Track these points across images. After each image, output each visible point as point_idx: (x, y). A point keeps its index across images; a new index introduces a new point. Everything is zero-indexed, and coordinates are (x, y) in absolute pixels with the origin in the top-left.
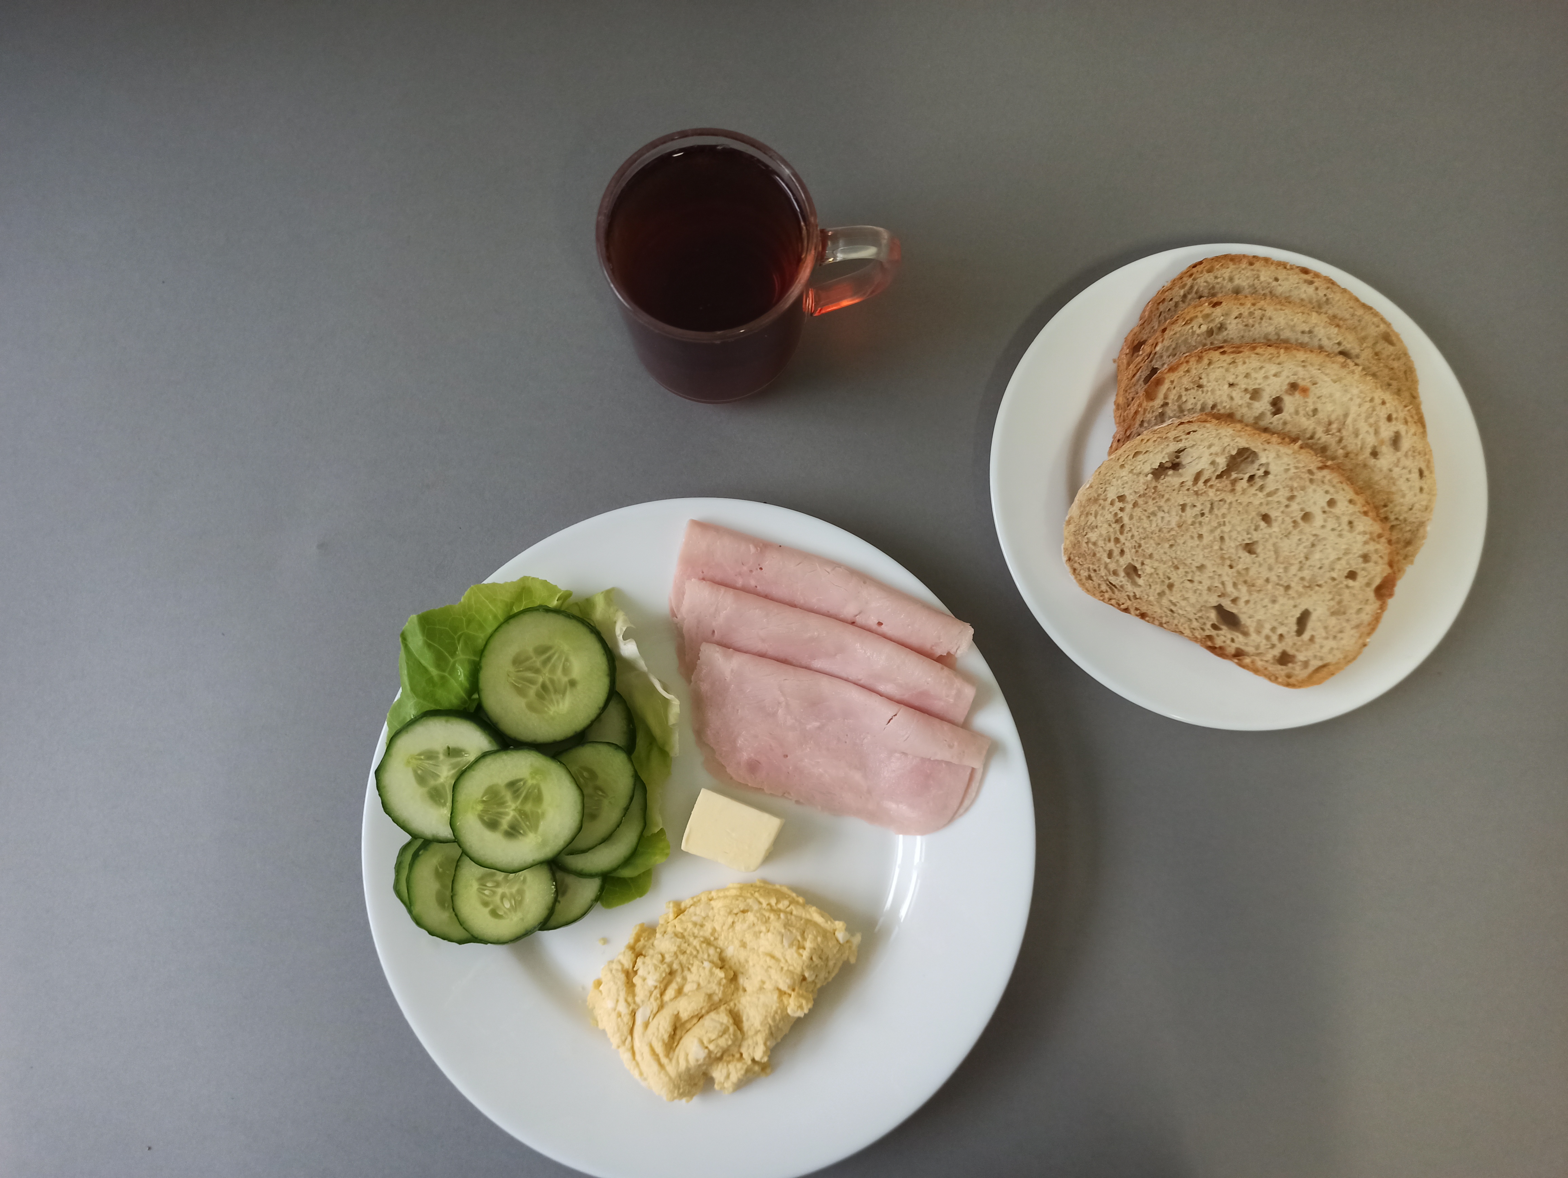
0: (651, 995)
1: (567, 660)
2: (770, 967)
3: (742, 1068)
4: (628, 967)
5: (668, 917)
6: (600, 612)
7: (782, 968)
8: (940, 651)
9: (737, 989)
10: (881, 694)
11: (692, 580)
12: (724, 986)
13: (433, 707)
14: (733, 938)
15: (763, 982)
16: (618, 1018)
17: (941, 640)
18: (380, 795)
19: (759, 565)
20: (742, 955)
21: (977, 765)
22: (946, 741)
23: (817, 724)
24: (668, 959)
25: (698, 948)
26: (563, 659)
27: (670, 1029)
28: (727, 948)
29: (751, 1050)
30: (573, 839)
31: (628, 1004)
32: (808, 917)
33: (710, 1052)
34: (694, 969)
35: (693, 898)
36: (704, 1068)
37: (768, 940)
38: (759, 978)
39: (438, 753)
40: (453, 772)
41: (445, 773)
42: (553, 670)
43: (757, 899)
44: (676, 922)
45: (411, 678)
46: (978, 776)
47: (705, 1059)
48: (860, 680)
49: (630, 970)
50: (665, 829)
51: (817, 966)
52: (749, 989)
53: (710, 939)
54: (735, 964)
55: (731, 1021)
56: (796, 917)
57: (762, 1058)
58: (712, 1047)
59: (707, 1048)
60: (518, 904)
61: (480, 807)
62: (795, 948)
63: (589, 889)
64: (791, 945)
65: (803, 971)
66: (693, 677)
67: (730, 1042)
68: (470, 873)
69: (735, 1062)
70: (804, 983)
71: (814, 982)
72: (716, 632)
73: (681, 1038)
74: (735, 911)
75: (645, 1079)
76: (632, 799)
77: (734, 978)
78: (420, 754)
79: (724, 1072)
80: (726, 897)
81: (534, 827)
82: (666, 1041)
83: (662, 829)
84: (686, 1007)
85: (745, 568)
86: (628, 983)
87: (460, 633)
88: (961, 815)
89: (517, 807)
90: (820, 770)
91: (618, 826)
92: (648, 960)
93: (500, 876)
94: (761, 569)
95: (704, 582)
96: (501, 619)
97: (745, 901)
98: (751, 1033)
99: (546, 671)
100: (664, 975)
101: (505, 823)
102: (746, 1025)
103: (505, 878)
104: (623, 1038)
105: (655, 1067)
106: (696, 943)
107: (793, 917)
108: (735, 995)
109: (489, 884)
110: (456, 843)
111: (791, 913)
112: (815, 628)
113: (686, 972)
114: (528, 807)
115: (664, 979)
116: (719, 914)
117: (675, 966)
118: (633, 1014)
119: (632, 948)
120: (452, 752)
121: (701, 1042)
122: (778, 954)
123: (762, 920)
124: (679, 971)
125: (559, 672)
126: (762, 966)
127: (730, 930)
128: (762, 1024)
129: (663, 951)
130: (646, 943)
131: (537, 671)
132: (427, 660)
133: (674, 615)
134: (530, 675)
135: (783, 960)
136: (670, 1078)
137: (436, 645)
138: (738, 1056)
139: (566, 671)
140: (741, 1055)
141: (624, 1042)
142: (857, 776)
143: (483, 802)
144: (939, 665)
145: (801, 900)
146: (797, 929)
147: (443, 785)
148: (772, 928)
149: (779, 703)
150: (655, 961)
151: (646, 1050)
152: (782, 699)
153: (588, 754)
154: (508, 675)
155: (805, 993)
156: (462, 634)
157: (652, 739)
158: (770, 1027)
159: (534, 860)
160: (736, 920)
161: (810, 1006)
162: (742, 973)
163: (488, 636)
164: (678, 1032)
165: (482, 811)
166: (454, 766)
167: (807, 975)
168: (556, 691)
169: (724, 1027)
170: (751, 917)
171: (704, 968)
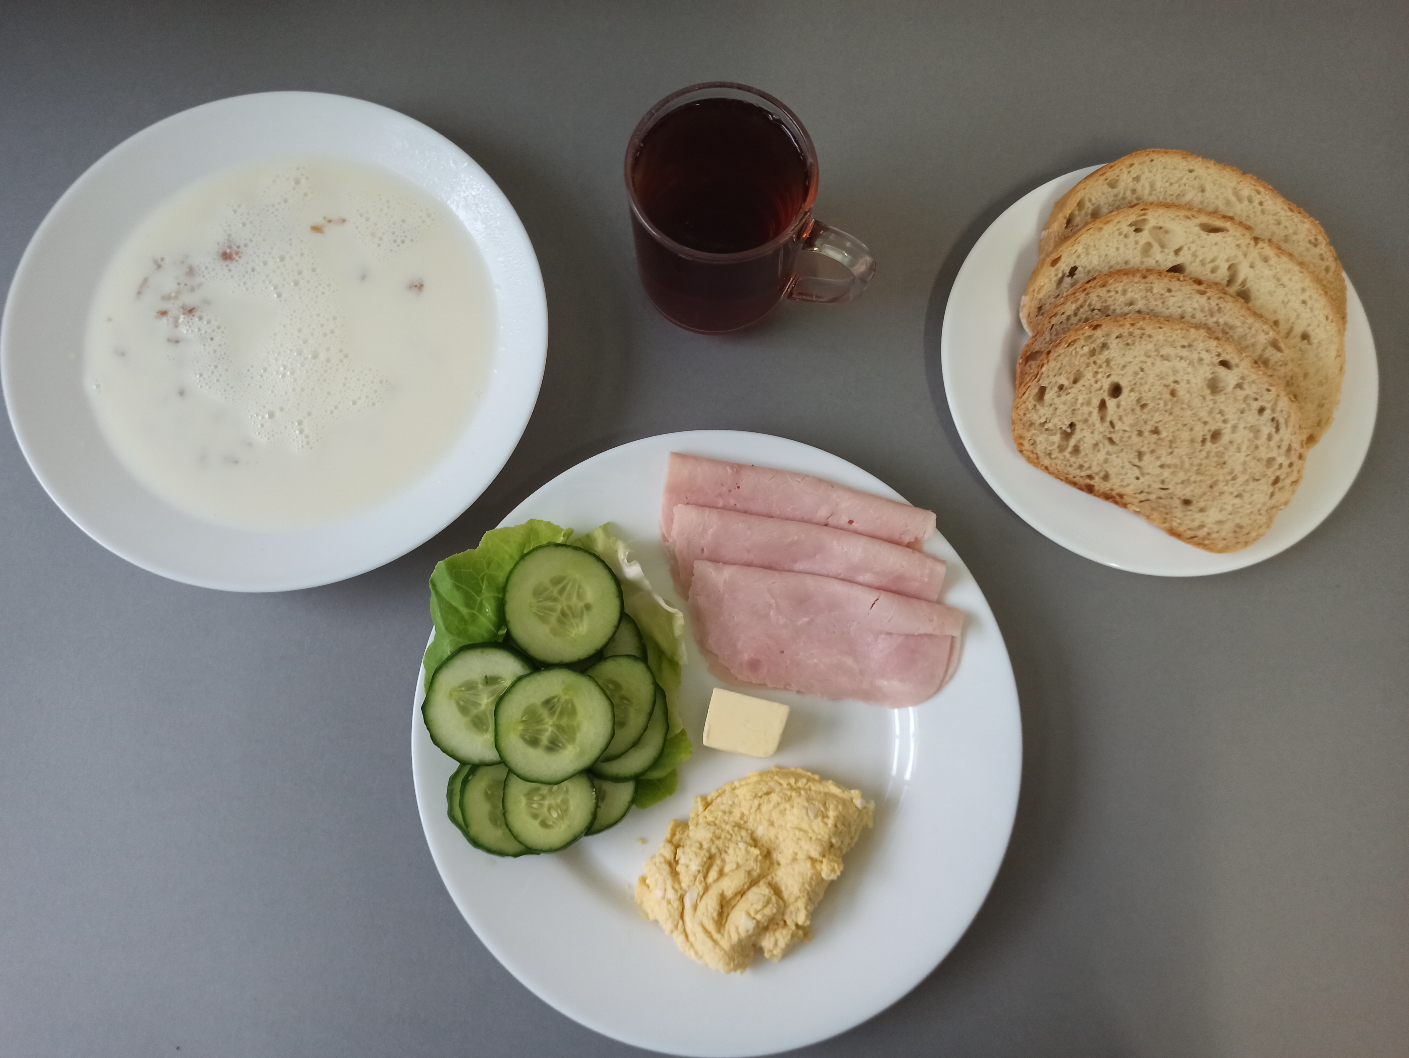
0: (695, 880)
1: (580, 587)
2: (799, 839)
3: (788, 934)
4: (669, 858)
5: (698, 811)
6: (600, 545)
7: (811, 838)
8: (907, 539)
9: (772, 863)
10: (861, 584)
11: (678, 506)
12: (760, 862)
13: (467, 642)
14: (761, 819)
15: (796, 854)
16: (668, 905)
17: (909, 528)
18: (428, 728)
19: (737, 484)
20: (772, 833)
21: (956, 633)
22: (926, 616)
23: (806, 619)
24: (706, 846)
25: (731, 831)
26: (577, 587)
27: (718, 907)
28: (757, 828)
29: (793, 917)
30: (608, 745)
31: (676, 891)
32: (826, 790)
33: (758, 922)
34: (731, 851)
35: (717, 791)
36: (754, 938)
37: (794, 815)
38: (791, 850)
39: (477, 683)
40: (492, 698)
41: (485, 701)
42: (569, 597)
43: (777, 781)
44: (706, 813)
45: (444, 619)
46: (958, 645)
47: (754, 929)
48: (840, 575)
49: (672, 861)
50: (685, 729)
51: (841, 832)
52: (783, 861)
53: (740, 823)
54: (766, 841)
55: (772, 892)
56: (815, 792)
57: (805, 922)
58: (759, 917)
59: (754, 918)
60: (564, 813)
61: (521, 727)
62: (820, 818)
63: (624, 793)
64: (816, 816)
65: (830, 838)
66: (689, 592)
67: (775, 911)
68: (517, 790)
69: (780, 930)
70: (832, 849)
71: (840, 848)
72: (705, 550)
73: (728, 915)
74: (760, 794)
75: (701, 957)
76: (654, 704)
77: (768, 855)
78: (460, 687)
79: (772, 939)
80: (748, 784)
81: (572, 740)
82: (716, 918)
83: (683, 730)
84: (729, 885)
85: (724, 489)
86: (672, 872)
87: (482, 574)
88: (948, 682)
89: (554, 722)
90: (815, 660)
91: (645, 730)
92: (687, 849)
93: (545, 789)
94: (739, 487)
95: (690, 506)
96: (517, 558)
97: (767, 784)
98: (791, 900)
99: (563, 598)
100: (705, 859)
101: (545, 739)
102: (785, 894)
103: (550, 791)
104: (675, 923)
105: (710, 944)
106: (728, 828)
107: (813, 793)
108: (771, 870)
109: (536, 798)
110: (503, 764)
111: (810, 789)
112: (794, 532)
113: (724, 855)
114: (564, 721)
115: (705, 863)
116: (745, 800)
117: (714, 850)
118: (682, 899)
119: (670, 841)
120: (490, 681)
121: (748, 914)
122: (805, 826)
123: (785, 799)
124: (718, 854)
125: (575, 599)
126: (792, 840)
127: (758, 812)
128: (800, 891)
129: (700, 840)
130: (682, 836)
131: (555, 600)
132: (457, 600)
133: (665, 540)
134: (550, 604)
135: (810, 831)
136: (725, 952)
137: (463, 586)
138: (782, 923)
139: (580, 597)
140: (785, 922)
141: (676, 927)
142: (849, 661)
143: (523, 722)
144: (910, 550)
145: (816, 777)
146: (819, 801)
147: (484, 712)
148: (795, 804)
149: (770, 605)
150: (694, 849)
151: (699, 930)
152: (772, 601)
153: (610, 669)
154: (531, 606)
155: (835, 858)
156: (484, 574)
157: (660, 653)
158: (808, 893)
159: (574, 770)
160: (762, 802)
161: (842, 868)
162: (775, 849)
163: (507, 573)
164: (725, 910)
165: (523, 730)
166: (492, 693)
167: (834, 841)
168: (574, 616)
169: (766, 898)
170: (774, 797)
171: (740, 849)
